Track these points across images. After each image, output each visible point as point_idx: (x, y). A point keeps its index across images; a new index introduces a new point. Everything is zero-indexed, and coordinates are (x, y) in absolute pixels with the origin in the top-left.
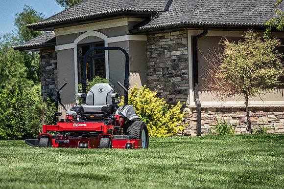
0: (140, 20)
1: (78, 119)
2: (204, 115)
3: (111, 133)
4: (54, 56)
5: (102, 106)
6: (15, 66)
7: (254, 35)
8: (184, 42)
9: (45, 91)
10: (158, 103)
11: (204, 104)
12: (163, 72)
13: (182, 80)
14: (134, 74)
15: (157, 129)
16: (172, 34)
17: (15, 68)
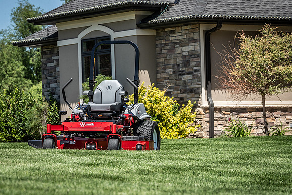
0: (149, 13)
1: (85, 119)
2: (217, 115)
3: (120, 133)
4: (56, 52)
5: (110, 105)
6: (11, 64)
7: (272, 29)
8: (196, 37)
9: (46, 90)
10: (168, 103)
11: (217, 104)
12: (173, 69)
13: (194, 77)
14: (143, 71)
15: (168, 131)
16: (183, 28)
17: (12, 67)
